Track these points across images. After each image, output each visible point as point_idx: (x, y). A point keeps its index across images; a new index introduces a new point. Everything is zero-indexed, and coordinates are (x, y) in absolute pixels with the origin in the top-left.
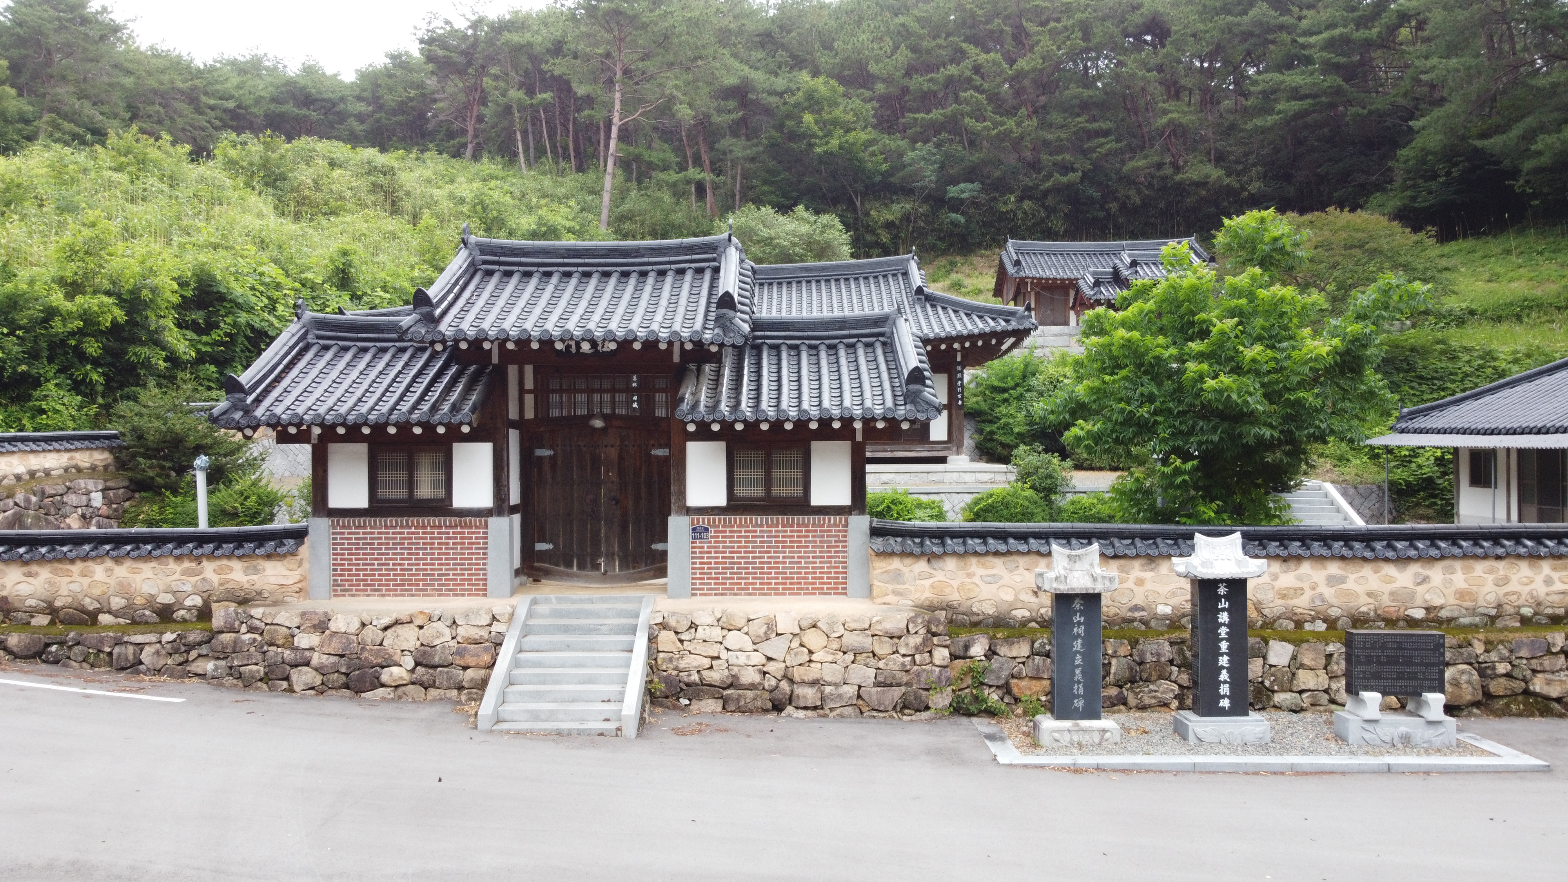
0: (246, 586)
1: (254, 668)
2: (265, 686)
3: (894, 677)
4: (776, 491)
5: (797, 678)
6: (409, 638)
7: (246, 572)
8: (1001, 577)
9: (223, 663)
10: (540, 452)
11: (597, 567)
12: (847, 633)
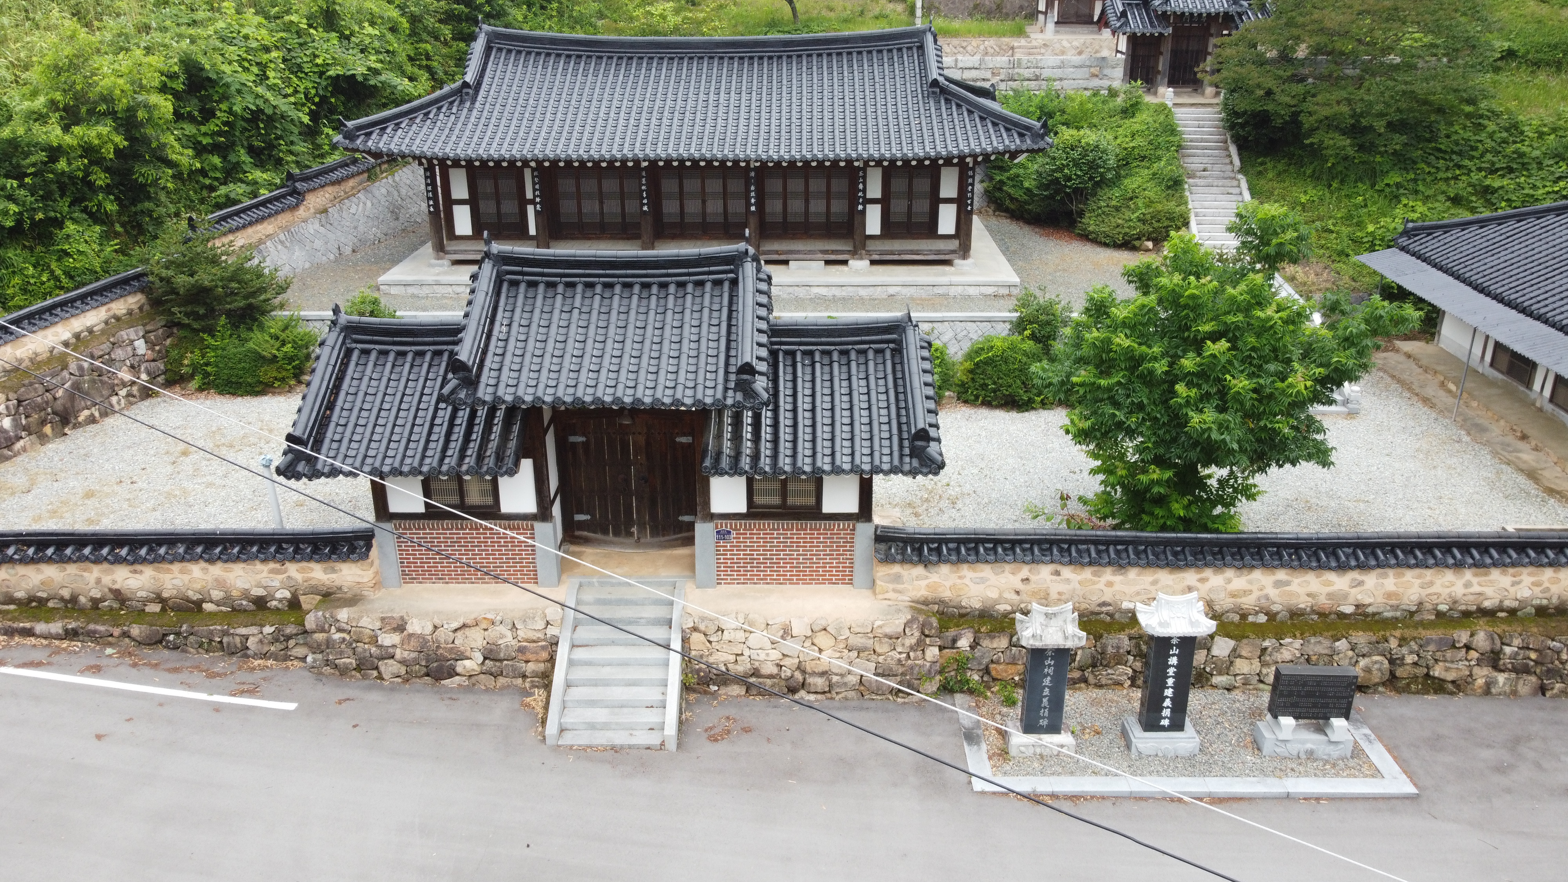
0: (327, 583)
1: (348, 661)
2: (358, 675)
3: (891, 669)
4: (790, 501)
5: (809, 670)
6: (476, 639)
7: (325, 571)
8: (988, 580)
9: (320, 656)
10: (573, 439)
11: (631, 534)
12: (852, 636)
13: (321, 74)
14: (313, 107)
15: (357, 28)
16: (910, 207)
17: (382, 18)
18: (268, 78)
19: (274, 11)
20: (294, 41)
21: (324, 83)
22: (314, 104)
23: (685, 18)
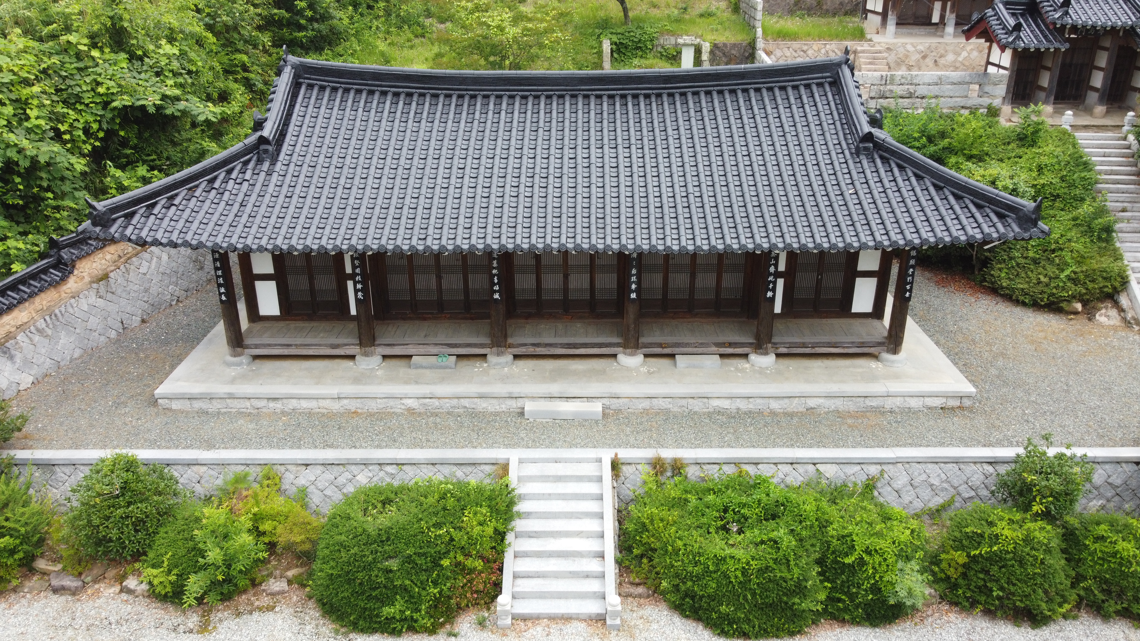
13: (105, 105)
14: (97, 144)
15: (152, 47)
16: (819, 282)
17: (182, 32)
18: (28, 118)
19: (46, 30)
20: (72, 65)
21: (109, 115)
22: (97, 139)
23: (525, 29)
